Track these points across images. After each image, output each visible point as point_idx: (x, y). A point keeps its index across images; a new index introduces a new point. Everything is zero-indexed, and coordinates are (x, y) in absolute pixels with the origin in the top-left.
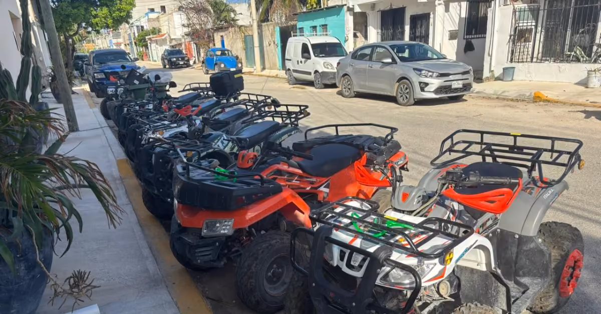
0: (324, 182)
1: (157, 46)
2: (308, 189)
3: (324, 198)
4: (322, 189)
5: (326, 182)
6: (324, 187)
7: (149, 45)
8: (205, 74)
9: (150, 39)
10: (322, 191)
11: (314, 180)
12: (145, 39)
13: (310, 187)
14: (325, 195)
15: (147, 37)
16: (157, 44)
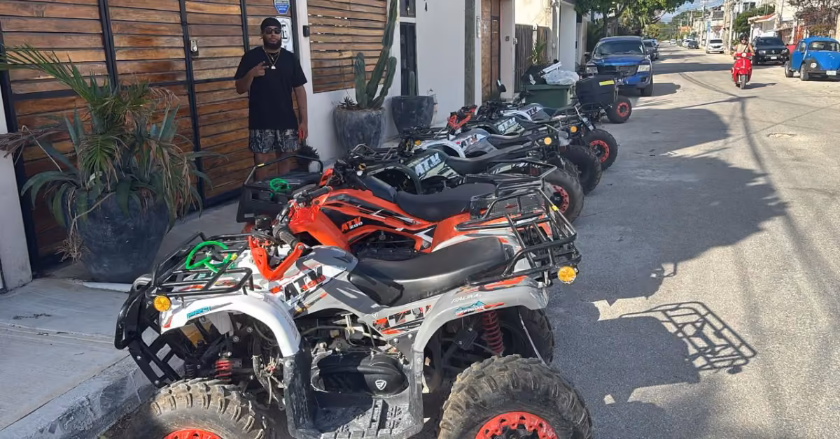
0: (426, 227)
1: (760, 31)
2: (399, 230)
3: (422, 248)
4: (421, 235)
5: (429, 228)
6: (426, 234)
7: (752, 29)
8: (787, 76)
9: (752, 21)
10: (421, 239)
11: (410, 220)
12: (747, 21)
13: (402, 229)
14: (425, 245)
15: (749, 19)
16: (761, 28)
